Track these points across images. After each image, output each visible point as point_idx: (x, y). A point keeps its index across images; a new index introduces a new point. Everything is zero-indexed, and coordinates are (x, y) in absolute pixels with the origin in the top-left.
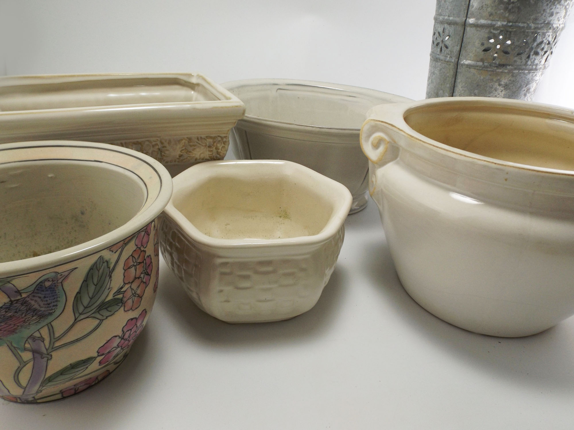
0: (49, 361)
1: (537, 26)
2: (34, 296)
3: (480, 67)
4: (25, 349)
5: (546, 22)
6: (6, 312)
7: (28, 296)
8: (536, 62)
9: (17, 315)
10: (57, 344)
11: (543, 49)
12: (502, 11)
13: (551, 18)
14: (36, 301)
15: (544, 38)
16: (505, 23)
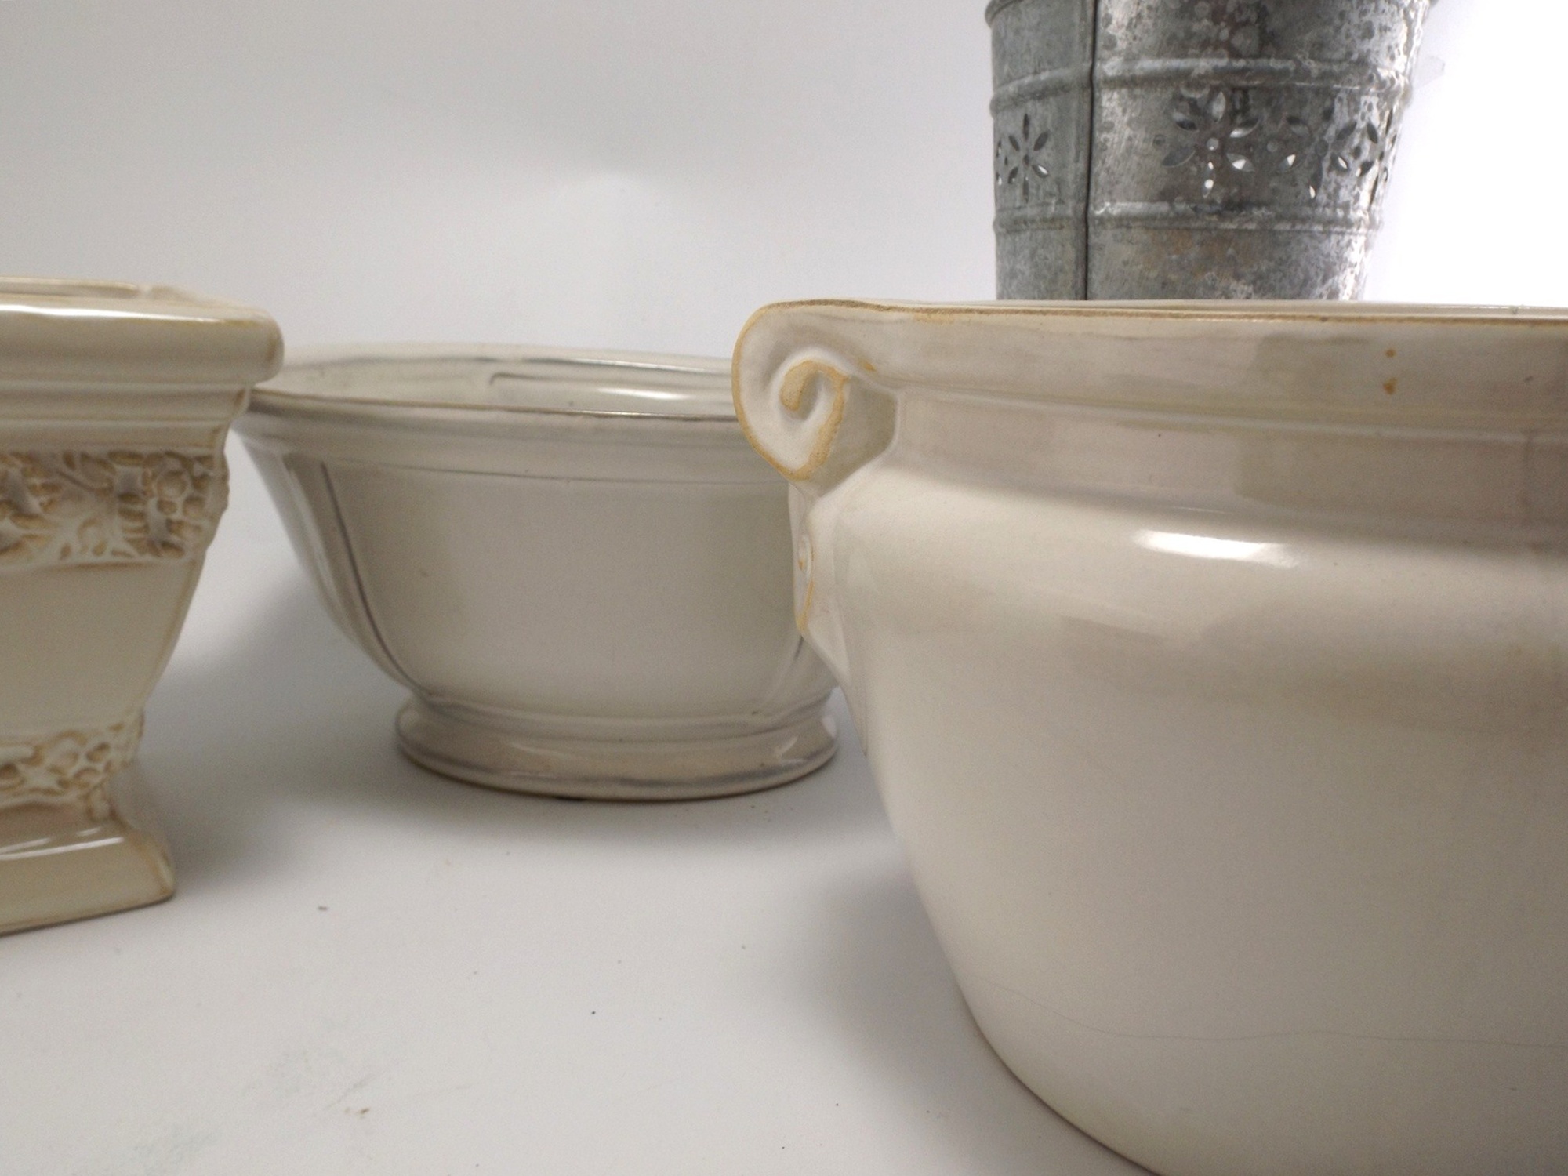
1: (1326, 67)
3: (1165, 217)
5: (1355, 57)
8: (1344, 195)
11: (1357, 152)
12: (1206, 22)
13: (1368, 45)
15: (1356, 111)
16: (1223, 63)
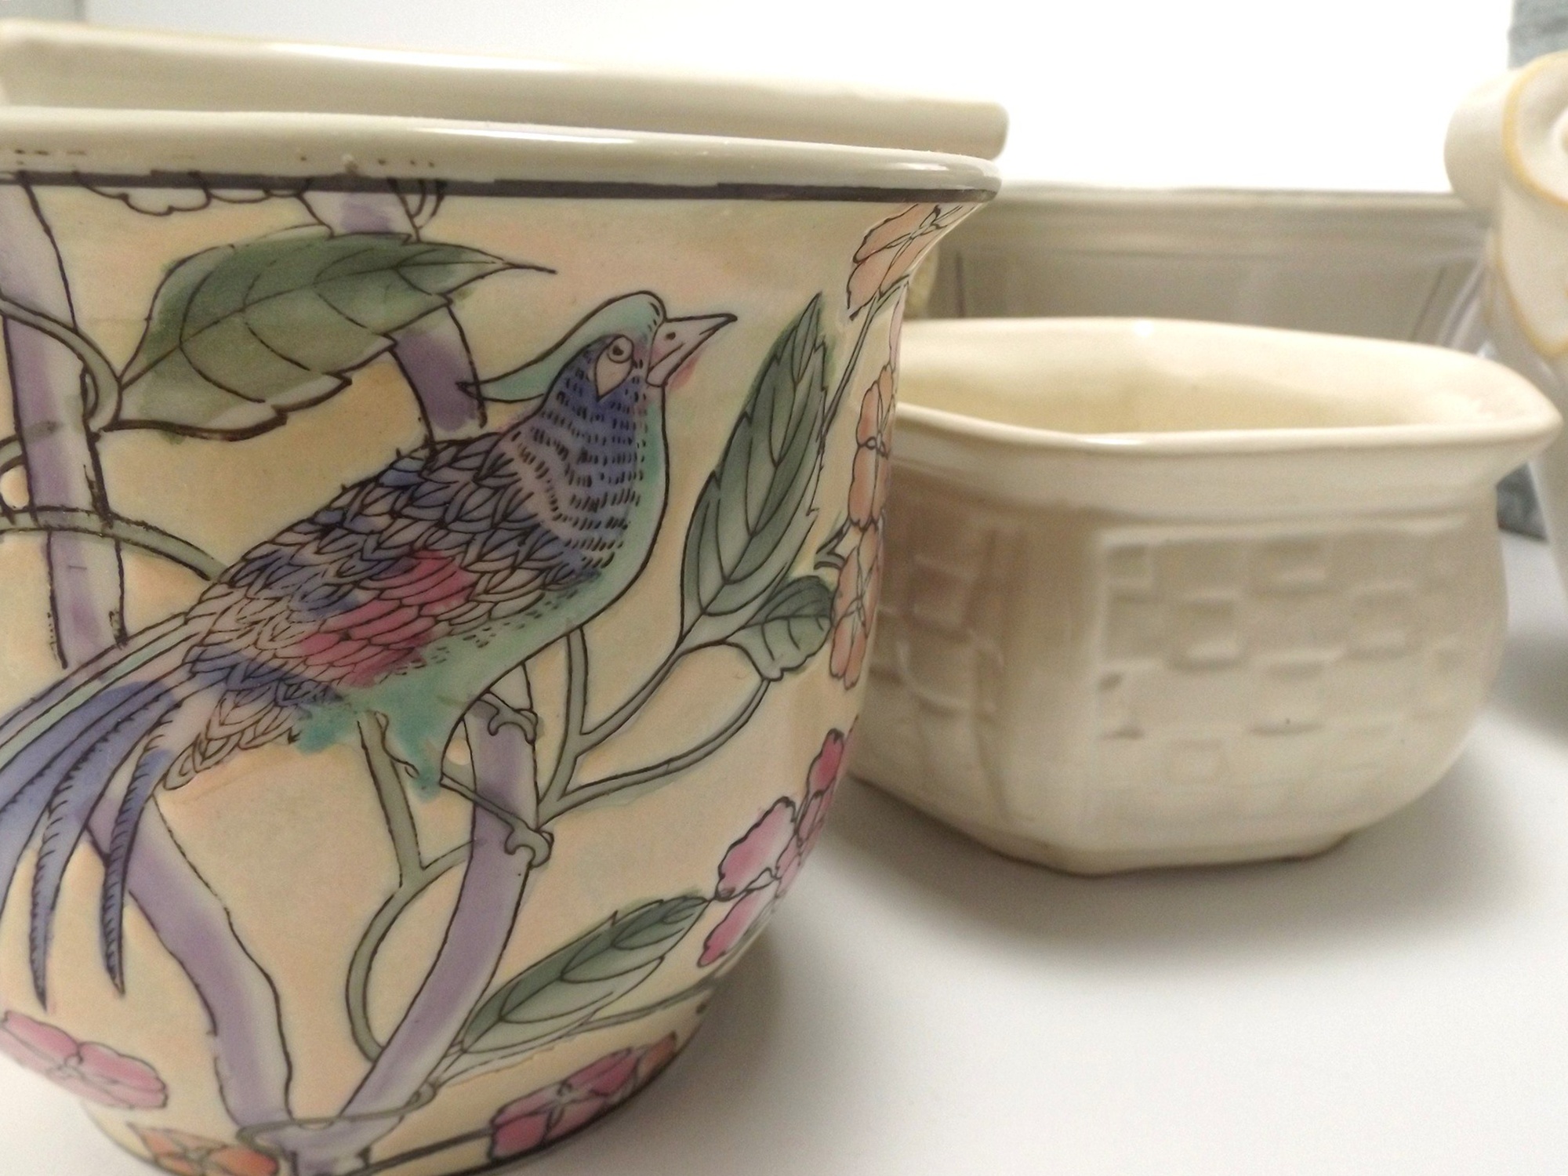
0: (533, 873)
2: (539, 436)
4: (444, 781)
6: (394, 514)
7: (513, 431)
9: (447, 543)
10: (591, 771)
14: (542, 471)
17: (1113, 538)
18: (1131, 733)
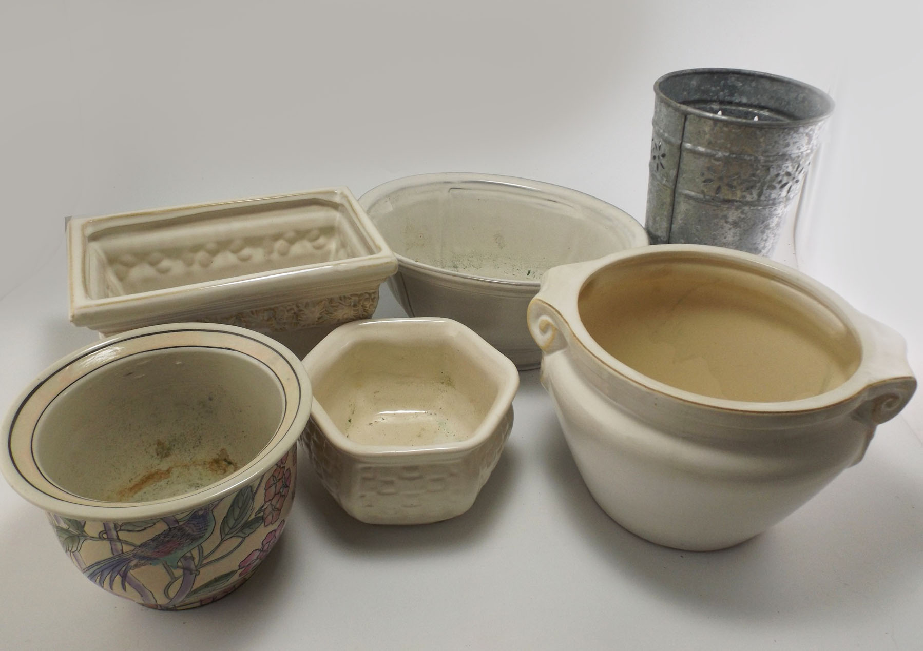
0: (196, 577)
1: (768, 159)
2: (189, 524)
3: (701, 199)
4: (178, 567)
5: (780, 154)
6: (165, 537)
7: (184, 524)
8: (773, 196)
9: (174, 539)
10: (205, 562)
11: (780, 182)
12: (722, 141)
13: (786, 149)
14: (190, 527)
15: (780, 170)
16: (727, 154)
17: (360, 466)
18: (370, 506)
